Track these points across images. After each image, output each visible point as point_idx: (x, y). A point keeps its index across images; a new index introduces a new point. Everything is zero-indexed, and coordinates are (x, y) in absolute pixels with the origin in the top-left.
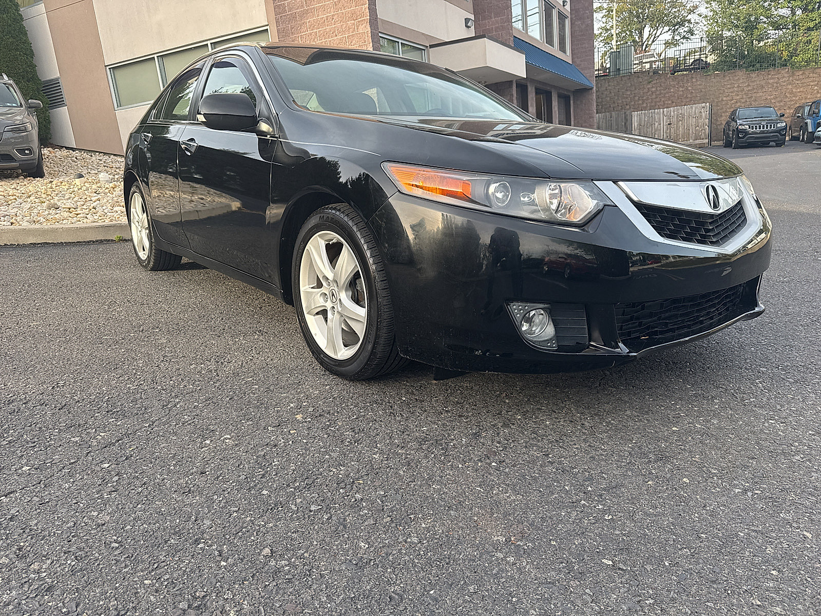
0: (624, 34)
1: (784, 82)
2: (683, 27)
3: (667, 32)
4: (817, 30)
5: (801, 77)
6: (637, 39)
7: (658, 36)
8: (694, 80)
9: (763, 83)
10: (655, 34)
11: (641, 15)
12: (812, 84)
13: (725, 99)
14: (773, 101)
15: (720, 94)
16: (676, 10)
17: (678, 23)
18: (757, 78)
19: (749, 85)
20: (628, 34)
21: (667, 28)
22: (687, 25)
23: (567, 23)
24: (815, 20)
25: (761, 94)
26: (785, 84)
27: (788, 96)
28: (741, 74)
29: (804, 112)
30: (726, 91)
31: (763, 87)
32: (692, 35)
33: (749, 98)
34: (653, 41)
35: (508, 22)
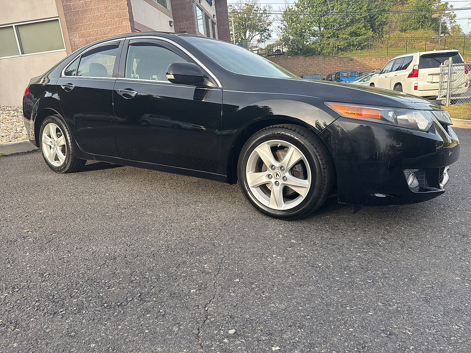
0: (237, 34)
1: (321, 63)
2: (265, 33)
3: (258, 34)
4: (332, 38)
5: (328, 60)
6: (243, 37)
7: (254, 37)
8: (280, 60)
9: (312, 63)
10: (252, 36)
11: (244, 25)
12: (333, 64)
13: (295, 70)
14: (317, 72)
15: (293, 68)
16: (261, 23)
17: (263, 30)
18: (309, 60)
19: (305, 64)
20: (239, 34)
21: (257, 33)
22: (267, 31)
23: (216, 26)
24: (331, 33)
25: (311, 68)
26: (321, 64)
27: (323, 69)
28: (301, 58)
29: (332, 77)
30: (295, 66)
31: (312, 65)
32: (270, 37)
33: (306, 70)
34: (251, 39)
35: (193, 24)
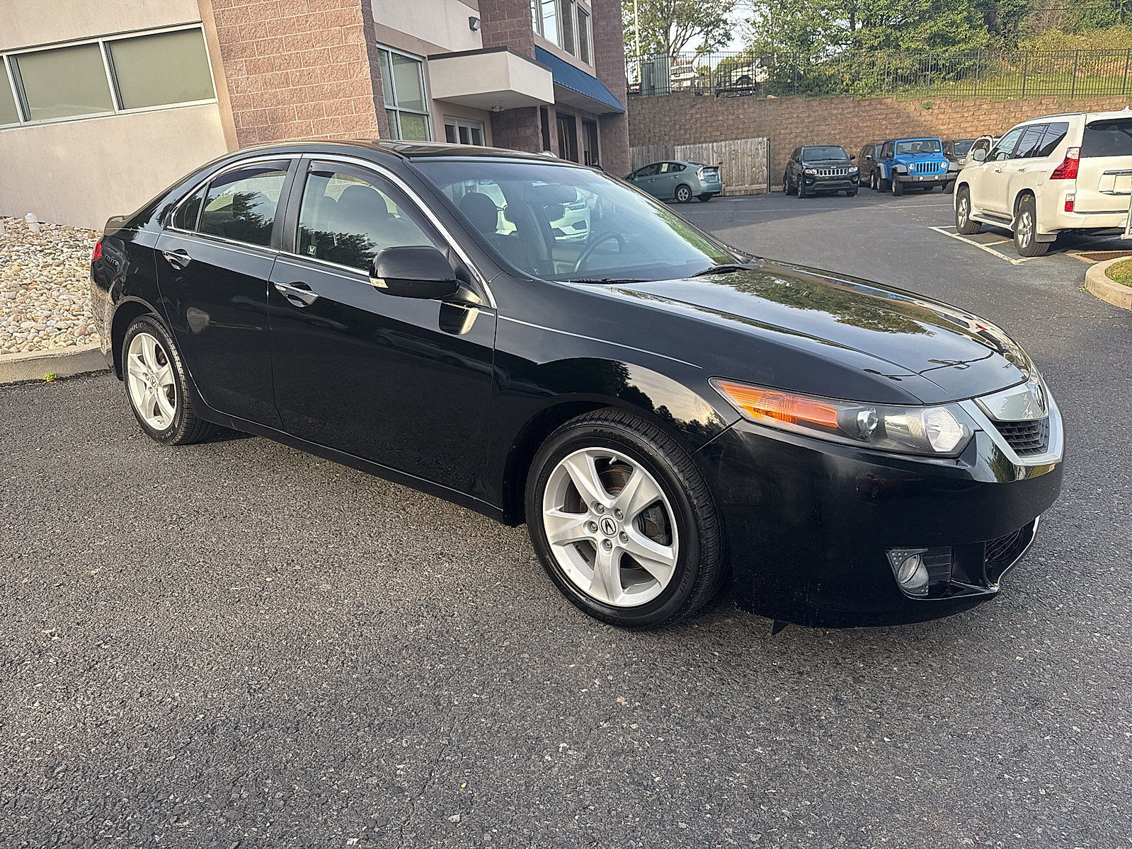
0: (646, 33)
1: (849, 113)
2: (717, 29)
3: (698, 33)
4: (881, 49)
5: (867, 108)
6: (662, 41)
7: (688, 39)
8: (746, 106)
9: (825, 113)
10: (684, 36)
11: (666, 10)
12: (879, 117)
13: (782, 131)
14: (837, 137)
15: (777, 125)
16: (709, 5)
17: (712, 22)
18: (819, 107)
19: (809, 116)
20: (651, 33)
21: (698, 29)
22: (722, 26)
23: (589, 21)
24: (879, 37)
25: (823, 127)
26: (850, 116)
27: (854, 131)
28: (800, 101)
29: (874, 151)
30: (784, 121)
31: (825, 119)
32: (729, 40)
33: (811, 131)
34: (682, 45)
35: (528, 25)
